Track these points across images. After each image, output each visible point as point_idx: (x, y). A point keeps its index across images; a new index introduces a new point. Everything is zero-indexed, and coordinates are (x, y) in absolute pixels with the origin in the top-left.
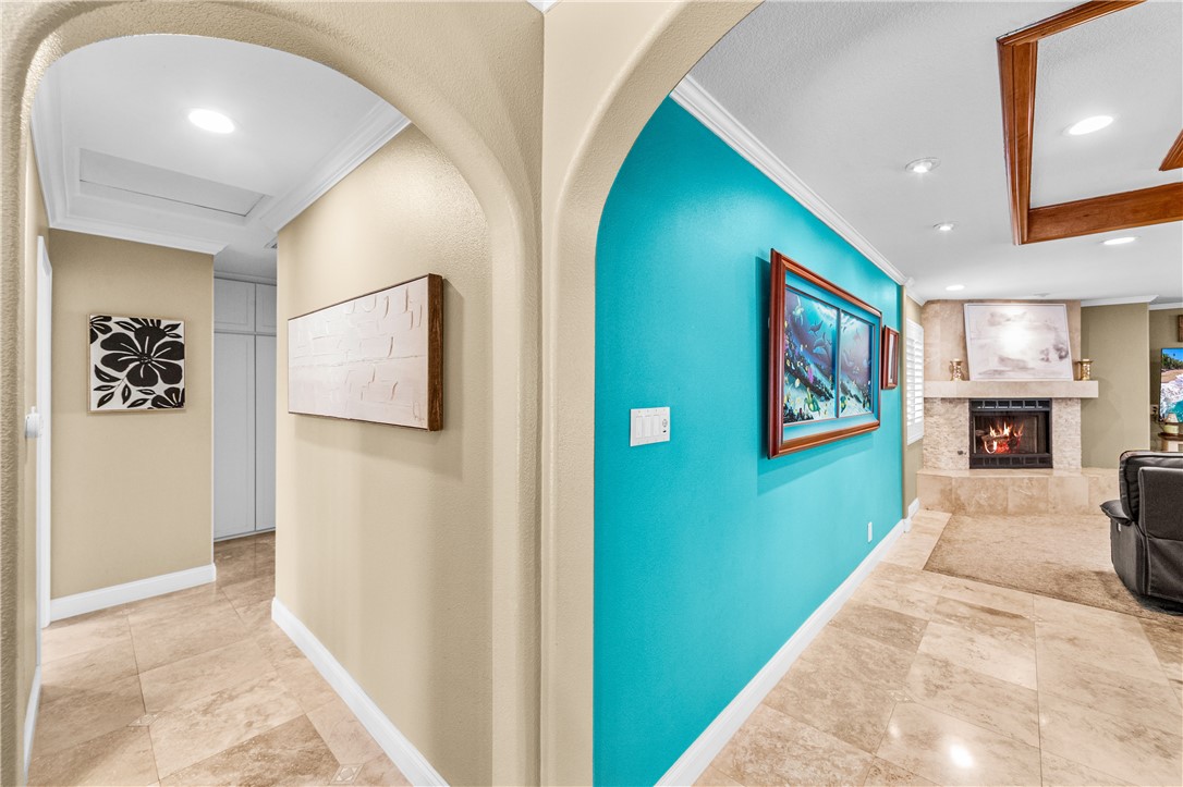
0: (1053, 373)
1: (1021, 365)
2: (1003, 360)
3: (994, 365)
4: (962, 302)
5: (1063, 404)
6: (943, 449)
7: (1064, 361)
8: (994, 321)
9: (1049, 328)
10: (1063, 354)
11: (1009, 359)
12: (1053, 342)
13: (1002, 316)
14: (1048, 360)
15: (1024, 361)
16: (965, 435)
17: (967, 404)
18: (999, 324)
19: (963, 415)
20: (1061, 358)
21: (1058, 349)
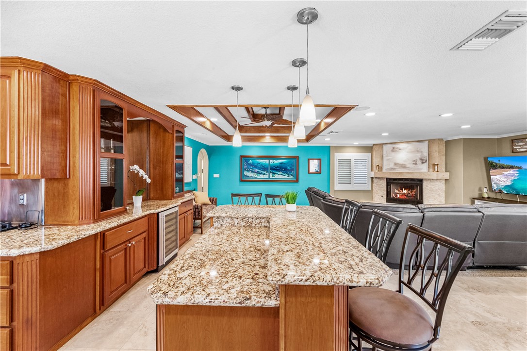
0: (418, 169)
1: (404, 166)
2: (396, 164)
3: (392, 166)
4: (383, 144)
5: (429, 181)
6: (376, 195)
7: (424, 164)
8: (393, 150)
9: (418, 151)
10: (424, 161)
11: (398, 164)
12: (419, 157)
13: (397, 148)
14: (416, 164)
15: (405, 165)
16: (384, 190)
17: (385, 180)
18: (396, 151)
19: (384, 184)
20: (423, 163)
21: (421, 160)
